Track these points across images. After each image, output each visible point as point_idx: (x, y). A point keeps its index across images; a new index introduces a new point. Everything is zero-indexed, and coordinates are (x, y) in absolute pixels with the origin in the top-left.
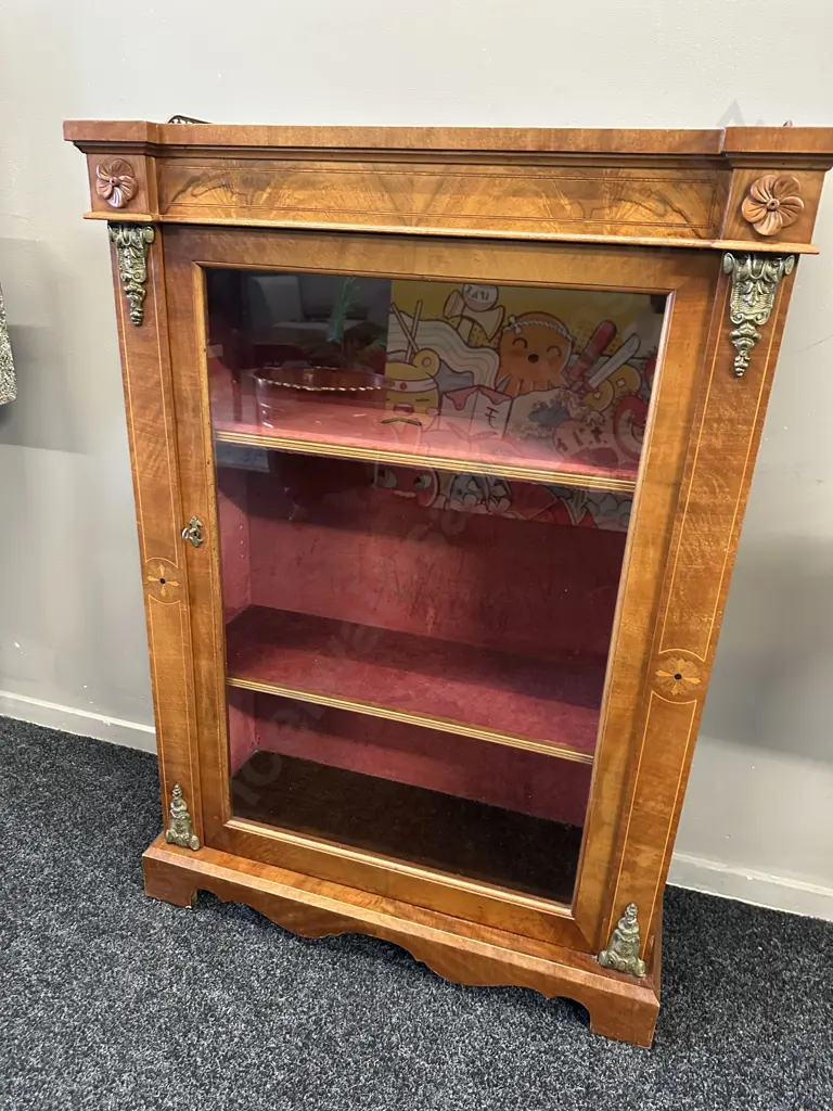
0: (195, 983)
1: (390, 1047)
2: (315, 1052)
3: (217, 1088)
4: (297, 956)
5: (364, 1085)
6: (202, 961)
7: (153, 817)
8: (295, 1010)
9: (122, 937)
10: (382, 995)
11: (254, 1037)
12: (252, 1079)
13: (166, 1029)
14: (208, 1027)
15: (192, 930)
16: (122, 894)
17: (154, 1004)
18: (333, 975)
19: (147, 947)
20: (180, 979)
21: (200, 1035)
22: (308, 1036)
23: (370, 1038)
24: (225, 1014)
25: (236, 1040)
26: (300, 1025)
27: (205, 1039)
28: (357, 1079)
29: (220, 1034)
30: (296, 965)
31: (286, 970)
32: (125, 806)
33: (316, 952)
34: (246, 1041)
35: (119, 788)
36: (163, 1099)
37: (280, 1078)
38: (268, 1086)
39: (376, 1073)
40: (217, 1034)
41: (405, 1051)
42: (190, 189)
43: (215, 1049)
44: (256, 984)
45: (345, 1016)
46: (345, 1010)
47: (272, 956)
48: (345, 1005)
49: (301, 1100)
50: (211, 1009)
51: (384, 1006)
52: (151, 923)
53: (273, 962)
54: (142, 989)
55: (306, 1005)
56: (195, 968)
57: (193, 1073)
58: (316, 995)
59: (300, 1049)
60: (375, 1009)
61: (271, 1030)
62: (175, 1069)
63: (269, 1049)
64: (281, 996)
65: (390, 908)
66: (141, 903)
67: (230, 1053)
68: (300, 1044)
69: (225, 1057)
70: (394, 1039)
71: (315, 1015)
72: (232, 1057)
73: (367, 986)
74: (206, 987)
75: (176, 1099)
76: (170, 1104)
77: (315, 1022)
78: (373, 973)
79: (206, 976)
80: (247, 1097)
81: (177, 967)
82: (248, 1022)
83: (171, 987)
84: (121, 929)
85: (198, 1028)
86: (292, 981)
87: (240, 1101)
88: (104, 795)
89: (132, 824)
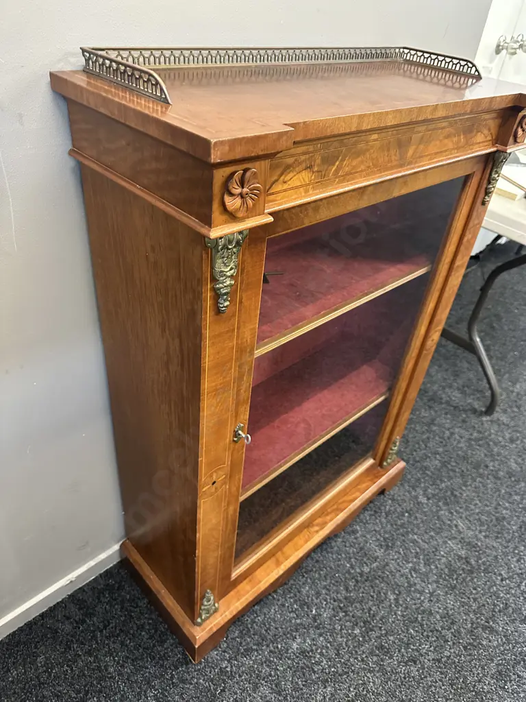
0: (282, 655)
1: (361, 574)
2: (351, 609)
3: (353, 665)
4: (290, 592)
5: (377, 595)
6: (268, 646)
7: (118, 635)
8: (323, 608)
9: (223, 691)
10: (332, 563)
11: (330, 635)
12: (353, 646)
13: (306, 682)
14: (315, 657)
15: (241, 643)
16: (183, 681)
17: (285, 685)
18: (310, 579)
19: (240, 676)
20: (275, 663)
21: (318, 663)
22: (341, 608)
23: (353, 580)
24: (310, 645)
25: (329, 645)
26: (333, 609)
27: (322, 662)
28: (372, 597)
29: (321, 652)
30: (296, 595)
31: (295, 602)
32: (89, 653)
33: (292, 582)
34: (331, 640)
35: (62, 653)
36: (349, 697)
37: (358, 631)
38: (361, 639)
39: (372, 587)
40: (321, 654)
41: (366, 569)
42: (282, 178)
43: (329, 659)
44: (298, 621)
45: (337, 586)
46: (334, 584)
47: (284, 605)
48: (331, 583)
49: (373, 626)
50: (303, 652)
51: (338, 566)
52: (221, 668)
53: (288, 607)
54: (272, 689)
55: (323, 601)
56: (271, 651)
57: (340, 675)
58: (318, 594)
59: (346, 615)
60: (338, 570)
61: (330, 625)
62: (334, 685)
63: (341, 630)
64: (312, 611)
66: (199, 670)
67: (335, 651)
68: (344, 614)
69: (336, 655)
70: (358, 570)
71: (330, 599)
72: (338, 651)
73: (324, 567)
74: (288, 650)
75: (352, 690)
76: (353, 694)
77: (335, 601)
78: (317, 561)
79: (279, 646)
80: (363, 652)
81: (265, 662)
82: (321, 635)
83: (278, 670)
84: (216, 690)
85: (313, 663)
87: (364, 656)
88: (63, 667)
89: (115, 654)
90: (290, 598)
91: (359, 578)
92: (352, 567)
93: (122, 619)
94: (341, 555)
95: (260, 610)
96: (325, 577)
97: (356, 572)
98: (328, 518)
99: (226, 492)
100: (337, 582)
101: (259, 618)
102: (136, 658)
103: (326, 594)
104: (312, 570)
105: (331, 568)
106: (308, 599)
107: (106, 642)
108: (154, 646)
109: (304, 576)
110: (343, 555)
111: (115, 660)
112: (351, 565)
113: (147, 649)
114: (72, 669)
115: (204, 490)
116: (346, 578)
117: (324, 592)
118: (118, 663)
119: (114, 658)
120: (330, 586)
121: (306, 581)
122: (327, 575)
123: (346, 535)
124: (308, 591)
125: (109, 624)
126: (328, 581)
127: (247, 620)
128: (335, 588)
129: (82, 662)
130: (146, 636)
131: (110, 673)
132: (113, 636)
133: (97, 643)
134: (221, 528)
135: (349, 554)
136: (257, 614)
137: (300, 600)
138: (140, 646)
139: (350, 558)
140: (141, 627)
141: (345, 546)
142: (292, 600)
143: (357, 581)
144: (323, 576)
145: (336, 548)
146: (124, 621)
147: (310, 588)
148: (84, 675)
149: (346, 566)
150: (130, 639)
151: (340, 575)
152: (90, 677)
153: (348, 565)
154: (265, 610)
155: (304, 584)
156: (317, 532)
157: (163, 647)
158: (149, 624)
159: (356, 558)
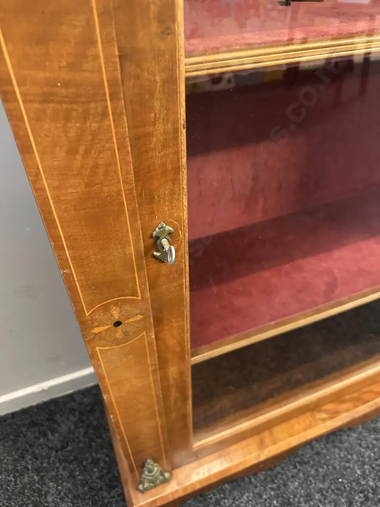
4: (273, 481)
7: (71, 462)
10: (337, 461)
18: (304, 474)
23: (362, 495)
30: (279, 488)
31: (277, 496)
32: (38, 471)
33: (278, 469)
35: (15, 460)
45: (337, 495)
46: (333, 491)
47: (260, 496)
48: (329, 487)
51: (345, 468)
53: (266, 500)
60: (344, 475)
65: (324, 416)
70: (371, 483)
73: (325, 464)
78: (318, 453)
86: (289, 500)
88: (9, 476)
89: (60, 482)
90: (272, 489)
91: (371, 495)
92: (364, 476)
93: (81, 445)
94: (351, 455)
95: (230, 492)
96: (323, 477)
97: (367, 484)
98: (343, 406)
99: (150, 343)
100: (338, 489)
101: (226, 501)
102: (79, 496)
103: (320, 501)
104: (309, 462)
105: (334, 468)
106: (294, 499)
107: (58, 465)
108: (101, 489)
109: (295, 467)
110: (355, 457)
111: (57, 489)
112: (364, 472)
113: (93, 489)
114: (16, 482)
115: (96, 330)
116: (352, 488)
117: (318, 496)
118: (59, 494)
119: (58, 486)
120: (327, 492)
121: (297, 474)
122: (327, 475)
123: (364, 431)
124: (296, 489)
125: (67, 445)
126: (327, 484)
127: (211, 498)
128: (333, 496)
129: (29, 477)
130: (97, 475)
131: (46, 502)
132: (66, 461)
133: (49, 463)
134: (153, 393)
135: (363, 457)
136: (224, 494)
137: (283, 497)
138: (87, 483)
139: (364, 463)
140: (95, 462)
141: (360, 445)
142: (272, 493)
143: (367, 498)
144: (321, 475)
145: (346, 444)
146: (82, 448)
147: (301, 485)
148: (24, 493)
149: (356, 472)
150: (80, 471)
151: (345, 481)
152: (29, 498)
153: (359, 472)
154: (236, 494)
155: (293, 477)
156: (324, 420)
157: (109, 493)
158: (105, 462)
159: (371, 465)
